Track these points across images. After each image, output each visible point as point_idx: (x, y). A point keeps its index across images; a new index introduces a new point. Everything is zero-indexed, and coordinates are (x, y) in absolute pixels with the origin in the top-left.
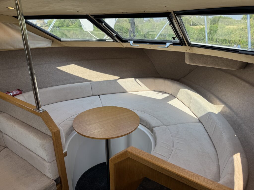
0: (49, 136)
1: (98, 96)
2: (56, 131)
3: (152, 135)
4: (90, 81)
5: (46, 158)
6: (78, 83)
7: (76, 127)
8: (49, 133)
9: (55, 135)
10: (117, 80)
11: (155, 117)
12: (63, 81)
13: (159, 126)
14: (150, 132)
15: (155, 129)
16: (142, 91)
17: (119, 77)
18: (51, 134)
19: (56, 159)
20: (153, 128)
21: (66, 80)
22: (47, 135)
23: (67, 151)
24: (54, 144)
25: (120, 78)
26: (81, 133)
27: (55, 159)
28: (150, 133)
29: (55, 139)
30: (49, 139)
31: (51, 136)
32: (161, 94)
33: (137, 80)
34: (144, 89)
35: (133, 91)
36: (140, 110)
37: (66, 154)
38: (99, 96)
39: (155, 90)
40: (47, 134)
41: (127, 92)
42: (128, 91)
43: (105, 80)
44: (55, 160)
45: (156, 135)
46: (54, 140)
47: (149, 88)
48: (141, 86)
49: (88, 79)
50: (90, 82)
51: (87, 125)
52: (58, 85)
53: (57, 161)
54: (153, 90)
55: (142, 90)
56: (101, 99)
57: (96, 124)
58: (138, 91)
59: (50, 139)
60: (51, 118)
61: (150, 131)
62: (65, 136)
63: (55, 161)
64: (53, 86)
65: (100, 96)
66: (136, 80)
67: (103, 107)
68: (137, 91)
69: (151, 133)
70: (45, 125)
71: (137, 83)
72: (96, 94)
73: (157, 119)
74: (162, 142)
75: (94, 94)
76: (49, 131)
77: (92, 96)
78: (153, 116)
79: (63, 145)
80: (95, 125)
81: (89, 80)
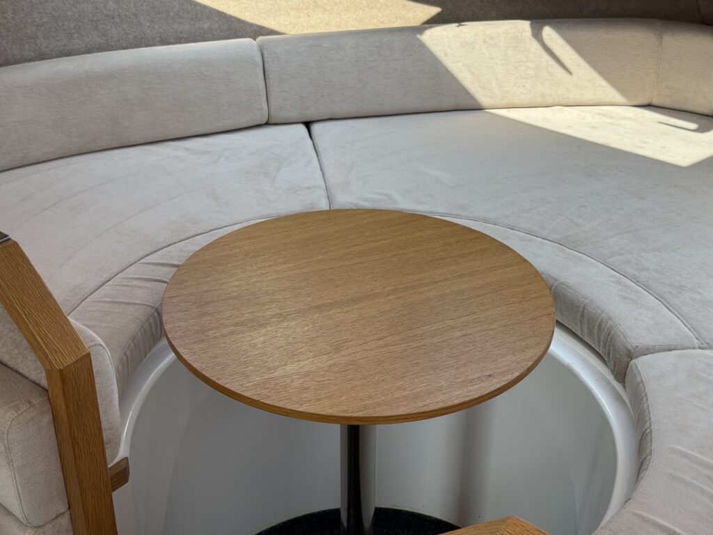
0: (34, 382)
1: (302, 128)
2: (70, 360)
3: (619, 399)
4: (257, 31)
5: (13, 504)
6: (187, 41)
7: (179, 333)
8: (32, 368)
9: (64, 382)
10: (420, 29)
11: (647, 288)
12: (101, 26)
13: (670, 350)
14: (611, 378)
15: (640, 363)
16: (572, 102)
17: (434, 11)
18: (44, 374)
19: (69, 508)
20: (631, 355)
21: (117, 20)
22: (20, 374)
23: (126, 459)
24: (57, 431)
25: (439, 14)
26: (207, 373)
27: (62, 508)
28: (609, 383)
29: (63, 407)
30: (29, 402)
31: (44, 383)
32: (693, 126)
33: (548, 32)
34: (588, 96)
35: (516, 101)
36: (553, 237)
37: (121, 475)
38: (308, 125)
39: (655, 102)
40: (21, 370)
41: (477, 108)
42: (483, 98)
43: (350, 28)
44: (63, 513)
45: (651, 400)
46: (62, 410)
47: (621, 89)
48: (570, 73)
49: (247, 17)
50: (260, 39)
51: (243, 324)
52: (69, 54)
53: (72, 520)
54: (645, 102)
55: (574, 96)
56: (320, 149)
57: (293, 324)
58: (550, 101)
59: (36, 401)
60: (44, 286)
61: (613, 372)
62: (118, 371)
63: (65, 521)
64: (42, 56)
65: (316, 128)
66: (537, 35)
67: (334, 215)
68: (539, 100)
69: (618, 386)
70: (10, 319)
71: (546, 56)
72: (293, 114)
73: (659, 297)
74: (686, 456)
75: (278, 115)
76: (31, 356)
77: (267, 124)
78: (637, 282)
79: (106, 435)
80: (288, 327)
81: (251, 25)
